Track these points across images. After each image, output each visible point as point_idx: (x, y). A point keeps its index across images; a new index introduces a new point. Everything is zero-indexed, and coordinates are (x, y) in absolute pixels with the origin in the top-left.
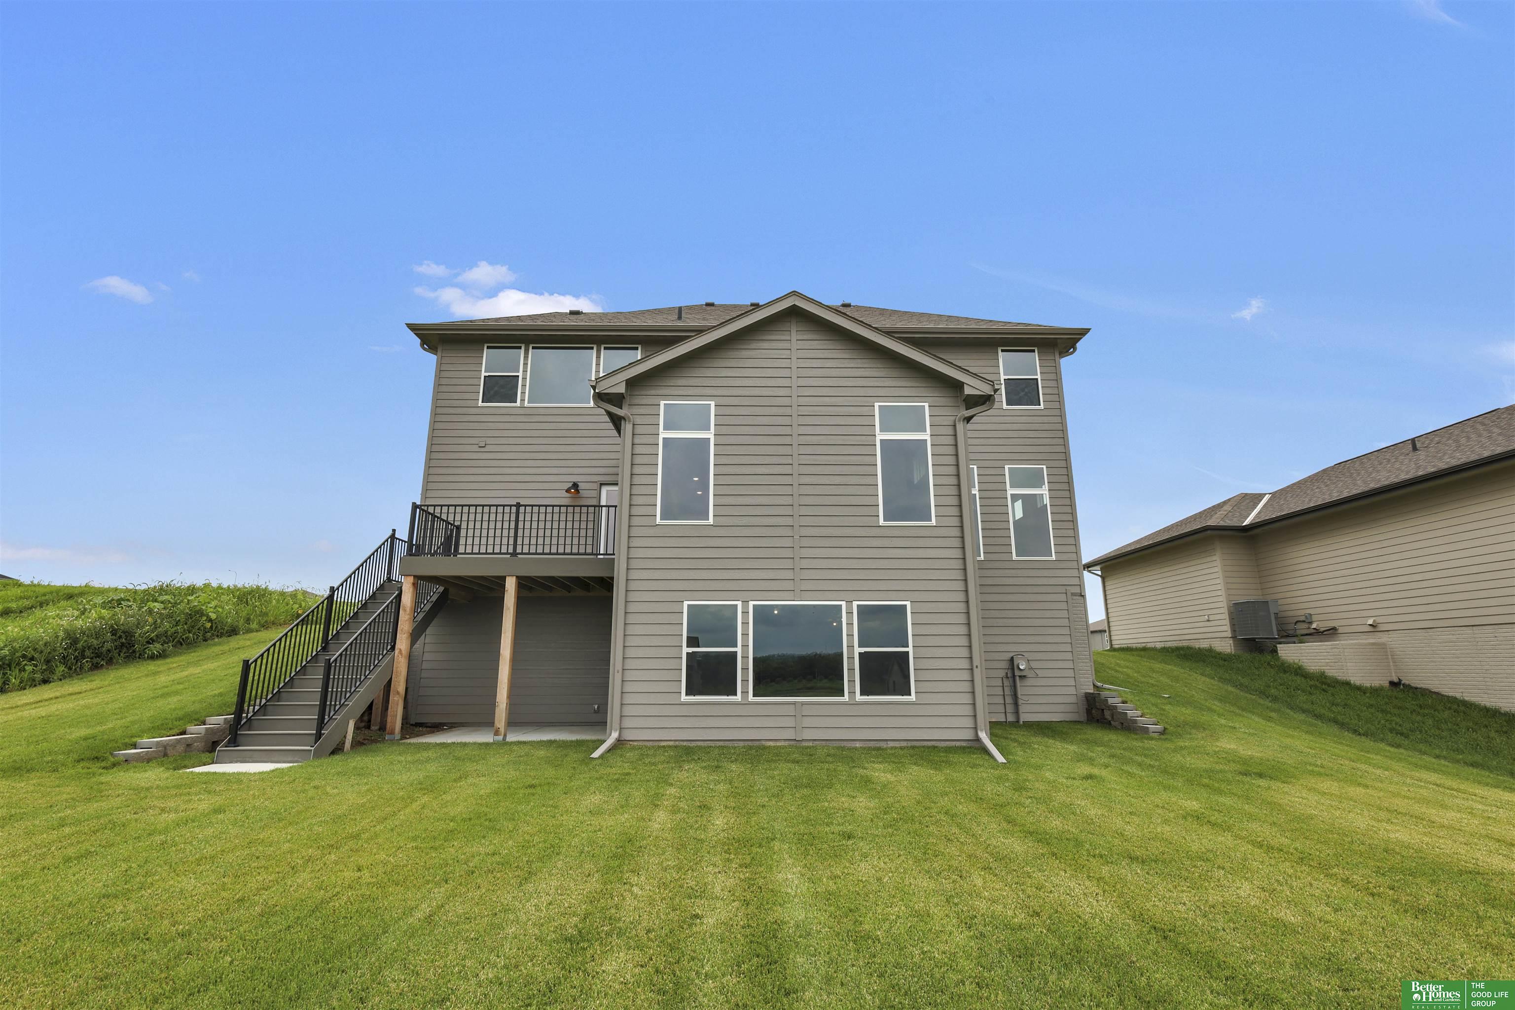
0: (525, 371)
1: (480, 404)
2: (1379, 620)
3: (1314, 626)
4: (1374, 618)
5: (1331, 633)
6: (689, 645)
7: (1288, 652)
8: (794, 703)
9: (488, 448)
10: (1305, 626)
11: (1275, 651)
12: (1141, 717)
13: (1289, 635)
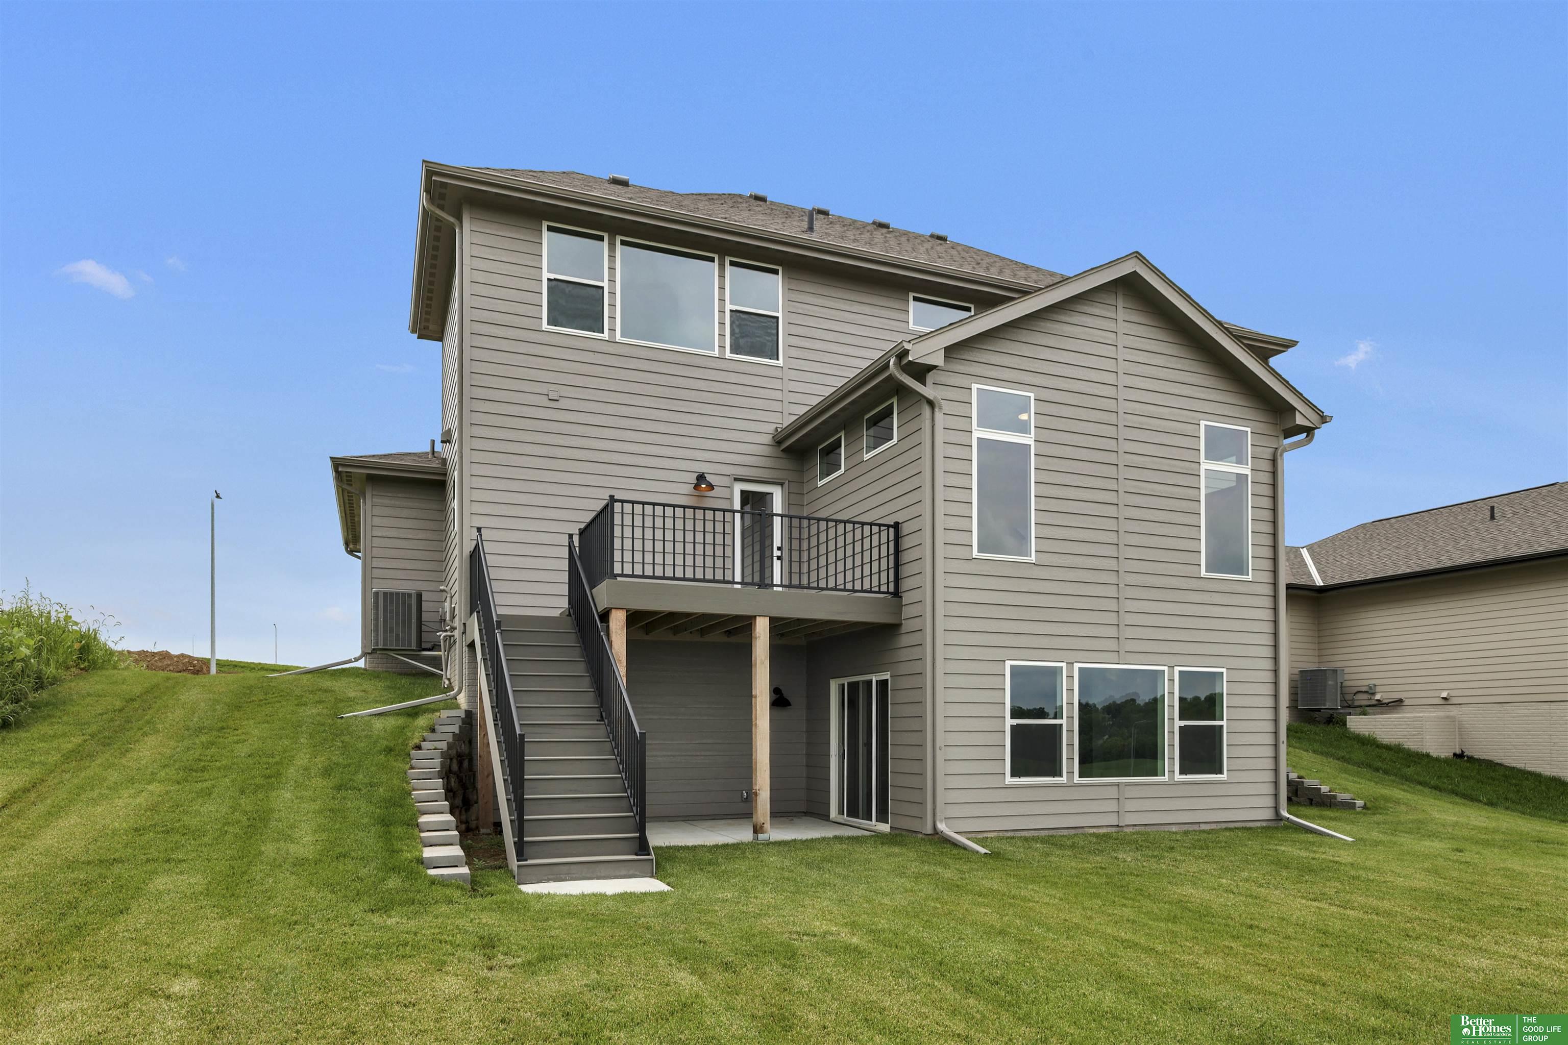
0: (612, 281)
1: (545, 326)
2: (1453, 693)
3: (1378, 697)
4: (1448, 691)
5: (1397, 704)
6: (1013, 716)
7: (1357, 724)
8: (1118, 785)
9: (563, 404)
10: (1365, 696)
11: (1345, 724)
12: (1330, 792)
13: (1351, 706)
